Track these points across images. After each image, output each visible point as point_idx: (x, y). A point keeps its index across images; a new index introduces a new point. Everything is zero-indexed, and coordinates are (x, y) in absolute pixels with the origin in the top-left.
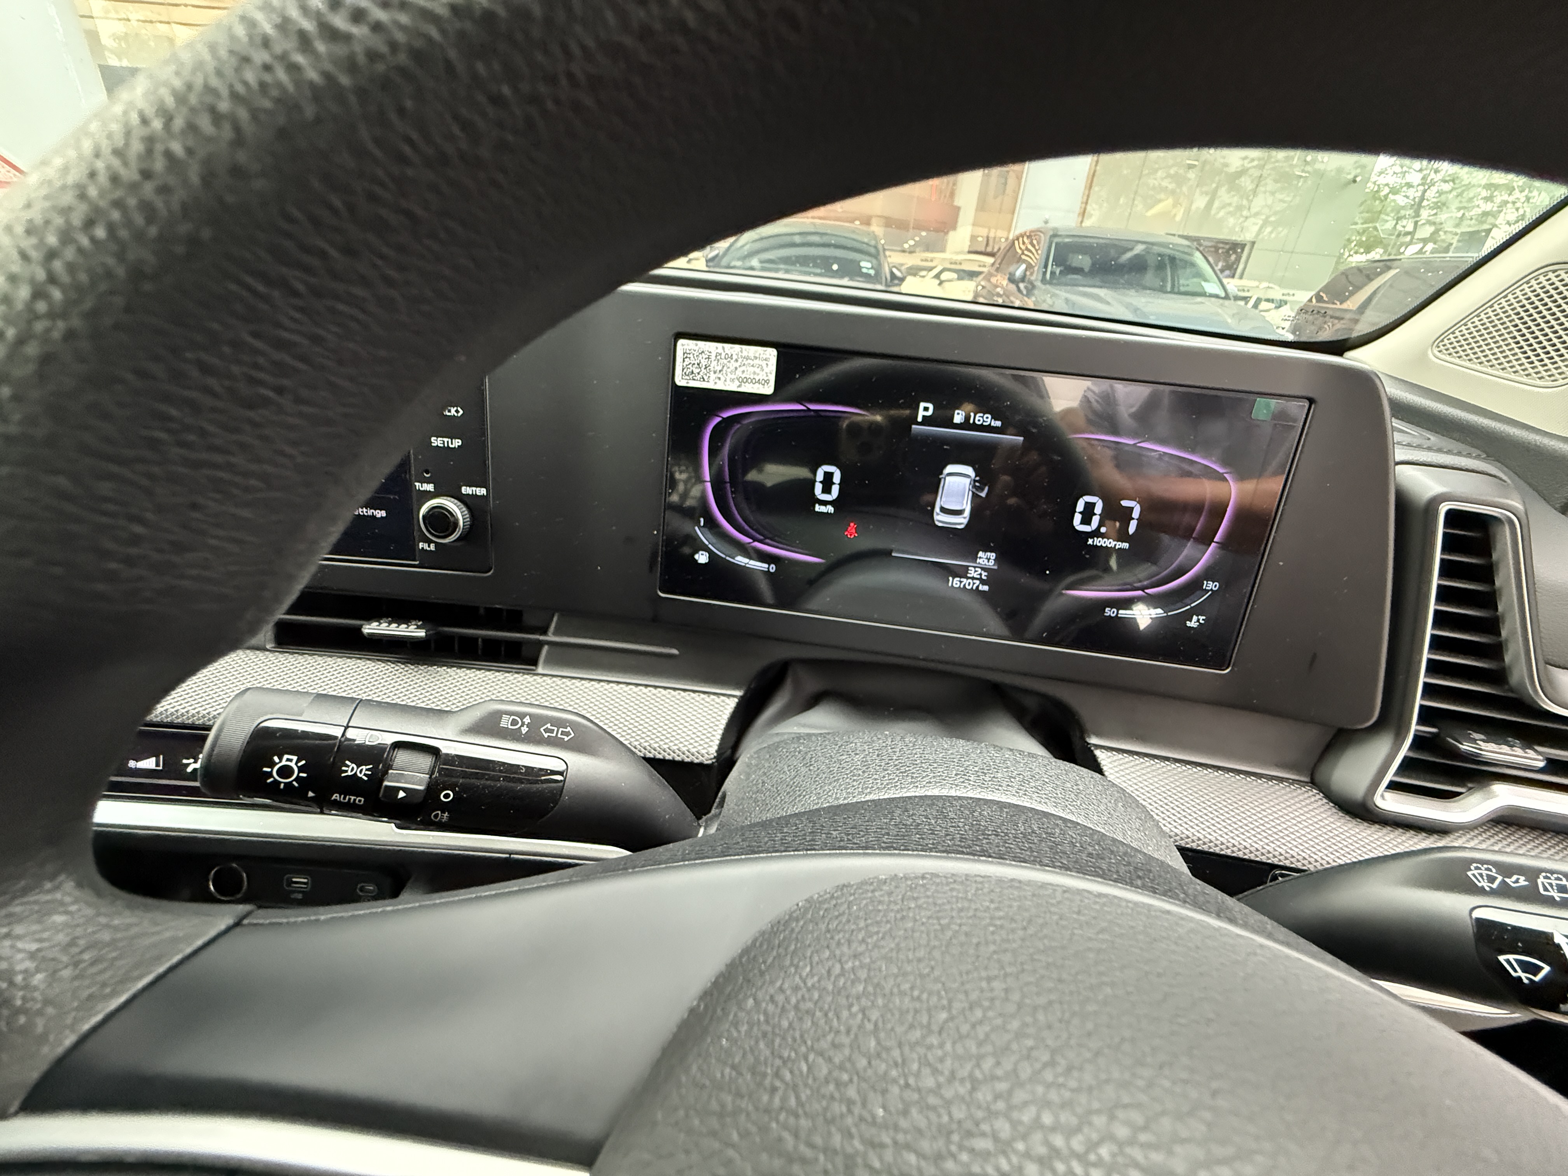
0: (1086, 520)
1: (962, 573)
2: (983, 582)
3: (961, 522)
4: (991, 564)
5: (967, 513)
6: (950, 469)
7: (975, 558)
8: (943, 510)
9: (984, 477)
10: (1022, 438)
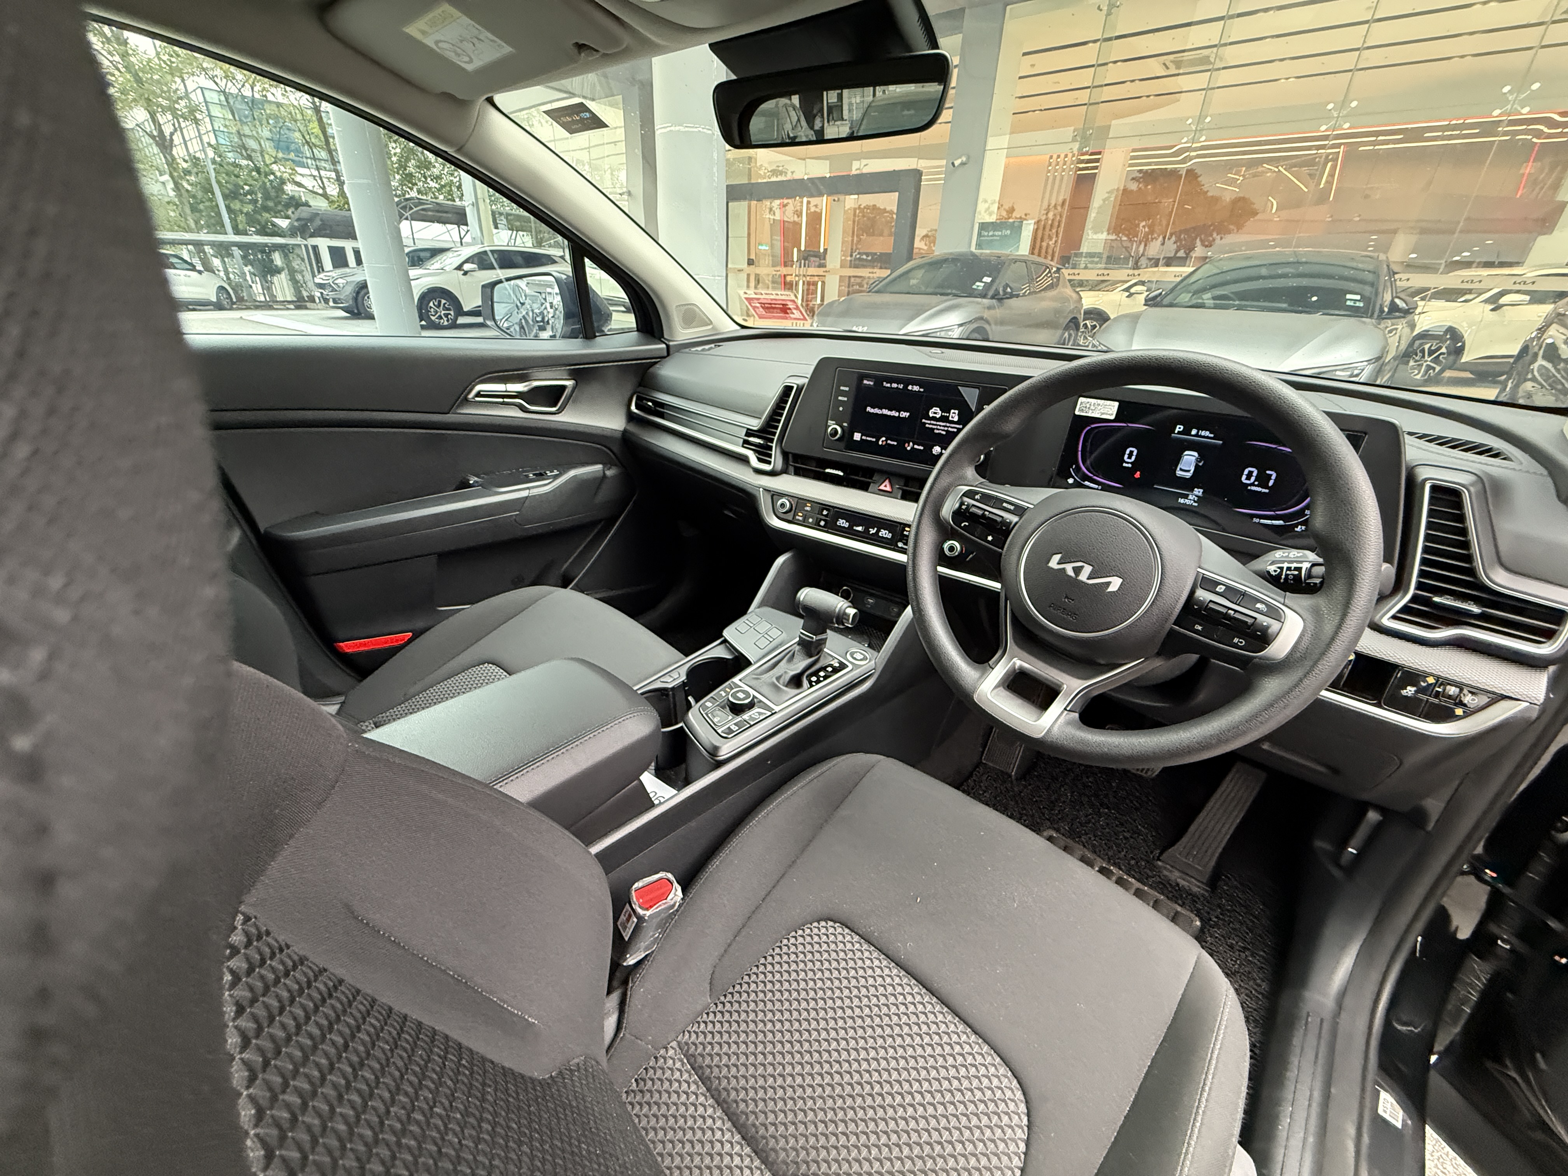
0: (1248, 478)
1: (1186, 497)
2: (1195, 502)
3: (1188, 475)
4: (1200, 494)
5: (1192, 472)
6: (1187, 453)
7: (1192, 490)
8: (1181, 470)
9: (1202, 457)
10: (1221, 442)
